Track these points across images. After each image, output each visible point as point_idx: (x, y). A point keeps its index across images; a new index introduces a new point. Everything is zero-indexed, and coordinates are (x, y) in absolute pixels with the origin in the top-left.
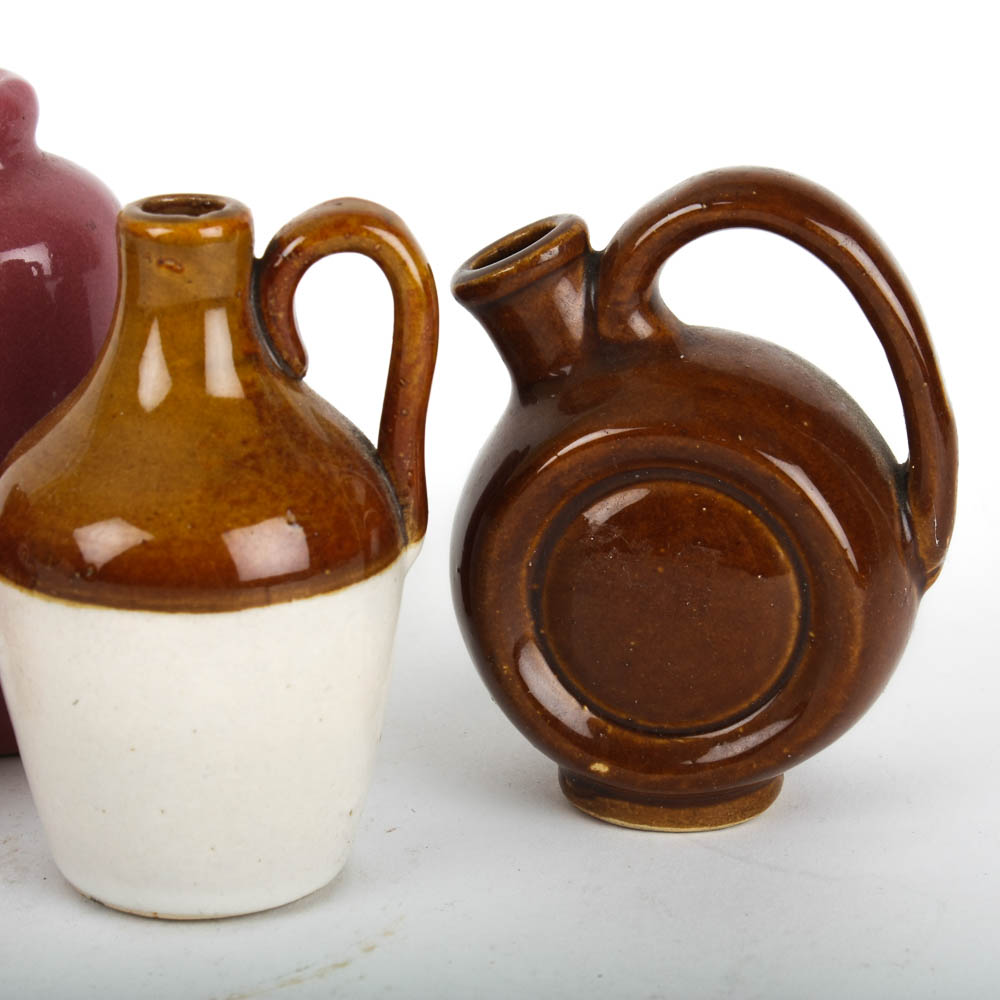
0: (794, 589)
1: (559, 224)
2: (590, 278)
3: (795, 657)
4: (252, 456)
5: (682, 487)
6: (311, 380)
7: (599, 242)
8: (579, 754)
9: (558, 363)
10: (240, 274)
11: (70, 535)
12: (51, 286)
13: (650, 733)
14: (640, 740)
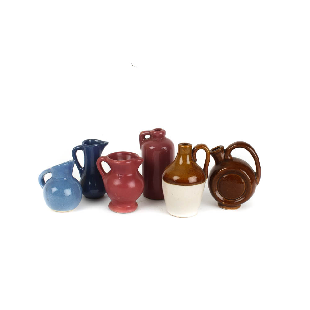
0: (245, 185)
1: (221, 147)
2: (224, 152)
3: (244, 192)
4: (192, 170)
5: (233, 174)
6: (197, 162)
7: (225, 149)
8: (221, 202)
9: (221, 161)
10: (191, 151)
11: (172, 177)
12: (167, 151)
13: (229, 199)
14: (228, 200)
